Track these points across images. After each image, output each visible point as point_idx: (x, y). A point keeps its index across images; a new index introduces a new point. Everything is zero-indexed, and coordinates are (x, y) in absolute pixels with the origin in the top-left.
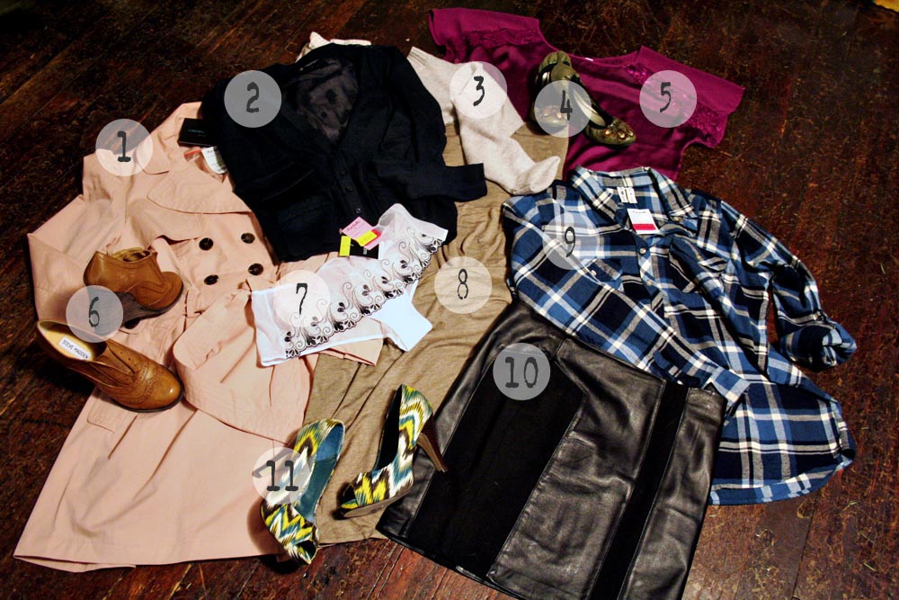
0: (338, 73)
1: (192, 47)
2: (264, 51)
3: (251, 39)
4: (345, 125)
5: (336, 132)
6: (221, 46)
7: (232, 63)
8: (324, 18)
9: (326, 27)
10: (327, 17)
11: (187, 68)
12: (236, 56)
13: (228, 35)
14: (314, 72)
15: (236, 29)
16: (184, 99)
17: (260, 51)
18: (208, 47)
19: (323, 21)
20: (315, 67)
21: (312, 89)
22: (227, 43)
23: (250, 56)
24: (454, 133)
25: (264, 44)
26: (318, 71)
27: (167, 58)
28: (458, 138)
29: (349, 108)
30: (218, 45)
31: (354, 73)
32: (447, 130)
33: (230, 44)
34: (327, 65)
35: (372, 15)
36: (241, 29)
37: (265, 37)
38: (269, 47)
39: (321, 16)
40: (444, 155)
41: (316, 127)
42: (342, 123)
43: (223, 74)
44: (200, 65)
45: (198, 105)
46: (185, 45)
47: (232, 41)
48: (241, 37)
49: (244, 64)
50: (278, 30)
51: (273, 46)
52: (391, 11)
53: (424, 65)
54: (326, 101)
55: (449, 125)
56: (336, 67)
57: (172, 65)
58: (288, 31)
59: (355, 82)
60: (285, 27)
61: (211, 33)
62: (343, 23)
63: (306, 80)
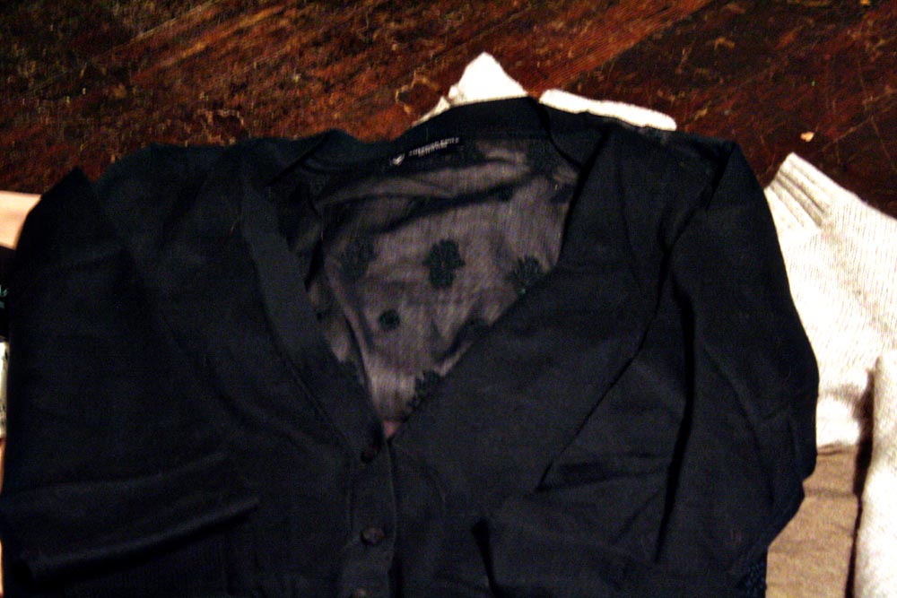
0: (502, 192)
1: (127, 35)
2: (328, 89)
3: (306, 46)
4: (444, 369)
5: (406, 386)
6: (208, 50)
7: (216, 105)
8: (559, 25)
9: (555, 51)
10: (570, 24)
11: (75, 94)
12: (235, 89)
13: (245, 22)
14: (432, 176)
15: (275, 10)
16: (15, 180)
17: (316, 87)
18: (167, 47)
19: (554, 33)
20: (438, 161)
21: (393, 226)
22: (230, 45)
23: (278, 93)
24: (847, 486)
25: (337, 68)
26: (445, 175)
27: (34, 55)
28: (852, 505)
29: (491, 314)
30: (199, 46)
31: (565, 207)
32: (818, 470)
33: (236, 50)
34: (481, 161)
35: (721, 40)
36: (293, 13)
37: (350, 45)
38: (348, 80)
39: (553, 16)
40: (772, 558)
41: (341, 352)
42: (441, 359)
43: (169, 132)
44: (119, 92)
45: (27, 202)
46: (106, 27)
47: (247, 43)
48: (280, 36)
49: (246, 114)
50: (399, 36)
51: (363, 78)
52: (789, 37)
53: (819, 223)
54: (421, 275)
55: (836, 450)
56: (506, 173)
57: (38, 76)
58: (427, 43)
59: (556, 235)
60: (428, 30)
61: (200, 9)
62: (615, 48)
63: (389, 196)
